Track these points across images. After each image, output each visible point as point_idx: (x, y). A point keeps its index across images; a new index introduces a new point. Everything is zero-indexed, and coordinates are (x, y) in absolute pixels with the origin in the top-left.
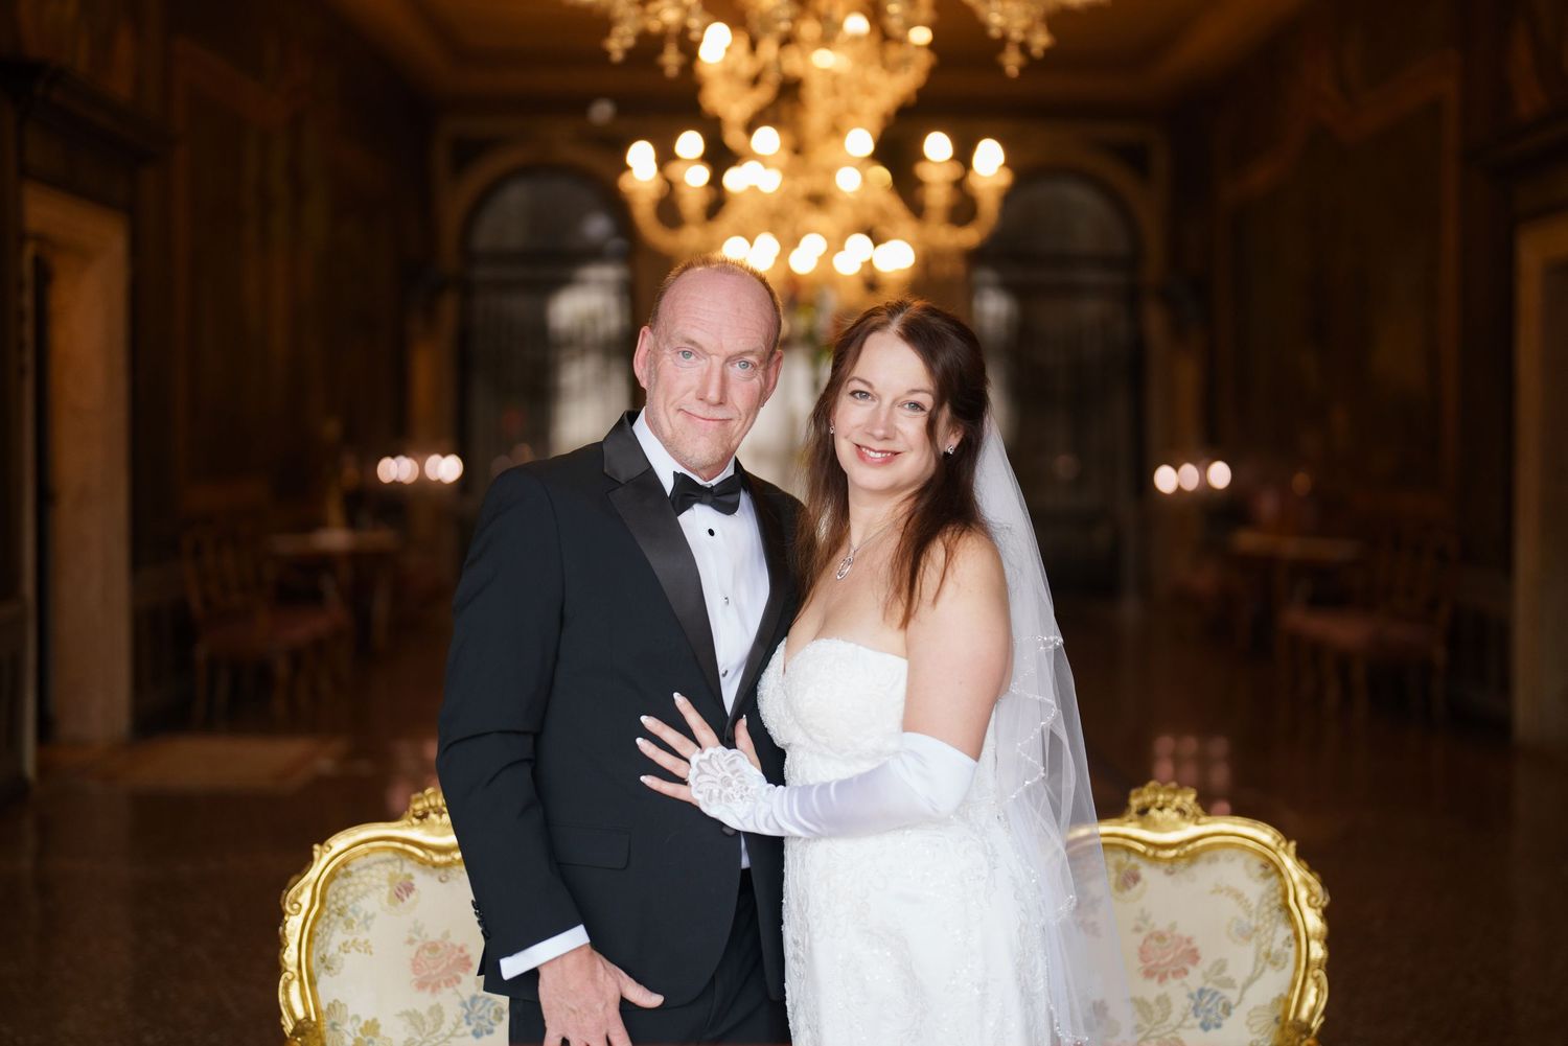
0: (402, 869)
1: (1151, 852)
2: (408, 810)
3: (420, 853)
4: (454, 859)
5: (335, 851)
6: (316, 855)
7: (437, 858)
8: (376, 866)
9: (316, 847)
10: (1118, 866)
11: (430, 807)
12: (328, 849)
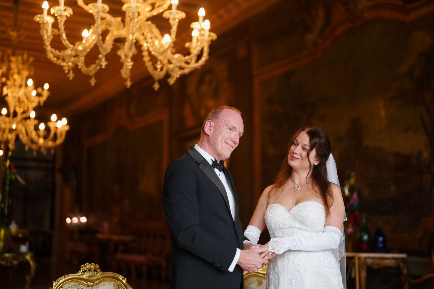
0: (80, 288)
1: (264, 276)
2: (81, 270)
3: (85, 283)
4: (95, 284)
5: (59, 283)
6: (54, 284)
7: (89, 284)
8: (72, 287)
9: (54, 282)
10: (257, 280)
11: (87, 268)
12: (57, 282)
